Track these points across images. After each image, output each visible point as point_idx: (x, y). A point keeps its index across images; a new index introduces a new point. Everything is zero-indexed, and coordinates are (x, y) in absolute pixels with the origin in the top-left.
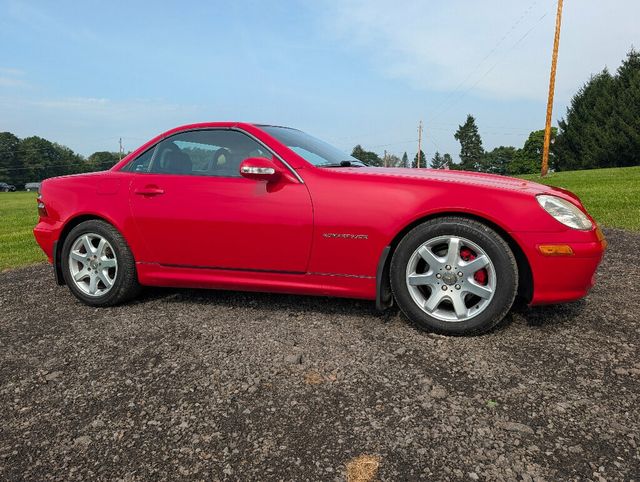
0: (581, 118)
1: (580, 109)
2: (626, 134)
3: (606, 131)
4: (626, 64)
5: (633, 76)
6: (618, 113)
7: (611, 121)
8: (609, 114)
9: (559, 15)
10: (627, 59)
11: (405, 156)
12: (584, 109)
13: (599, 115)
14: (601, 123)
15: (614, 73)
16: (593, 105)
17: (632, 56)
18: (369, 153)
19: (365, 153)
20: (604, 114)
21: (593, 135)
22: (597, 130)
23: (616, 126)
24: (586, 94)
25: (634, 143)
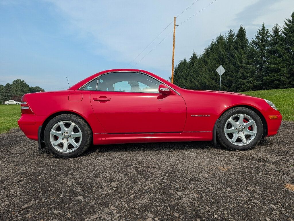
0: (178, 76)
1: (177, 74)
2: (195, 83)
3: (187, 82)
4: (192, 57)
5: (195, 62)
6: (191, 75)
7: (188, 78)
8: (188, 76)
9: (174, 36)
10: (192, 55)
12: (178, 73)
13: (185, 76)
14: (185, 79)
15: (188, 60)
16: (182, 72)
17: (194, 54)
20: (186, 76)
21: (183, 84)
22: (184, 81)
23: (191, 80)
24: (179, 67)
25: (197, 87)
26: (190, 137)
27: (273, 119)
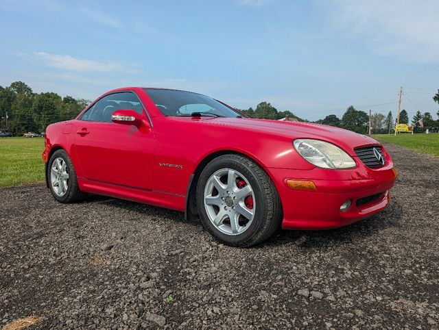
11: (390, 114)
18: (360, 112)
19: (356, 112)
26: (152, 199)
27: (301, 191)
